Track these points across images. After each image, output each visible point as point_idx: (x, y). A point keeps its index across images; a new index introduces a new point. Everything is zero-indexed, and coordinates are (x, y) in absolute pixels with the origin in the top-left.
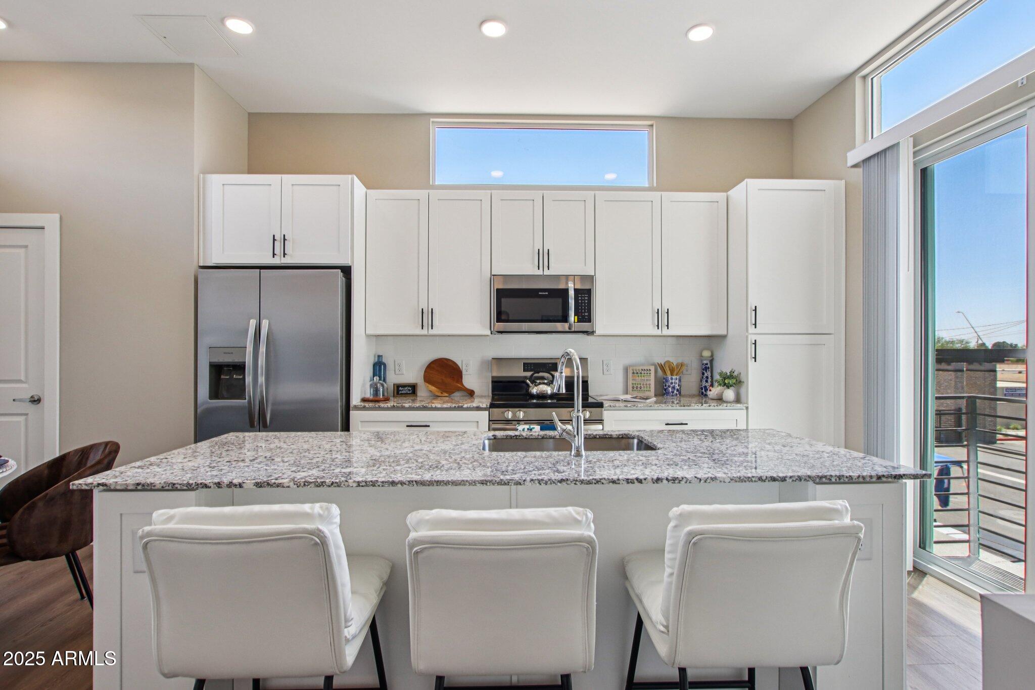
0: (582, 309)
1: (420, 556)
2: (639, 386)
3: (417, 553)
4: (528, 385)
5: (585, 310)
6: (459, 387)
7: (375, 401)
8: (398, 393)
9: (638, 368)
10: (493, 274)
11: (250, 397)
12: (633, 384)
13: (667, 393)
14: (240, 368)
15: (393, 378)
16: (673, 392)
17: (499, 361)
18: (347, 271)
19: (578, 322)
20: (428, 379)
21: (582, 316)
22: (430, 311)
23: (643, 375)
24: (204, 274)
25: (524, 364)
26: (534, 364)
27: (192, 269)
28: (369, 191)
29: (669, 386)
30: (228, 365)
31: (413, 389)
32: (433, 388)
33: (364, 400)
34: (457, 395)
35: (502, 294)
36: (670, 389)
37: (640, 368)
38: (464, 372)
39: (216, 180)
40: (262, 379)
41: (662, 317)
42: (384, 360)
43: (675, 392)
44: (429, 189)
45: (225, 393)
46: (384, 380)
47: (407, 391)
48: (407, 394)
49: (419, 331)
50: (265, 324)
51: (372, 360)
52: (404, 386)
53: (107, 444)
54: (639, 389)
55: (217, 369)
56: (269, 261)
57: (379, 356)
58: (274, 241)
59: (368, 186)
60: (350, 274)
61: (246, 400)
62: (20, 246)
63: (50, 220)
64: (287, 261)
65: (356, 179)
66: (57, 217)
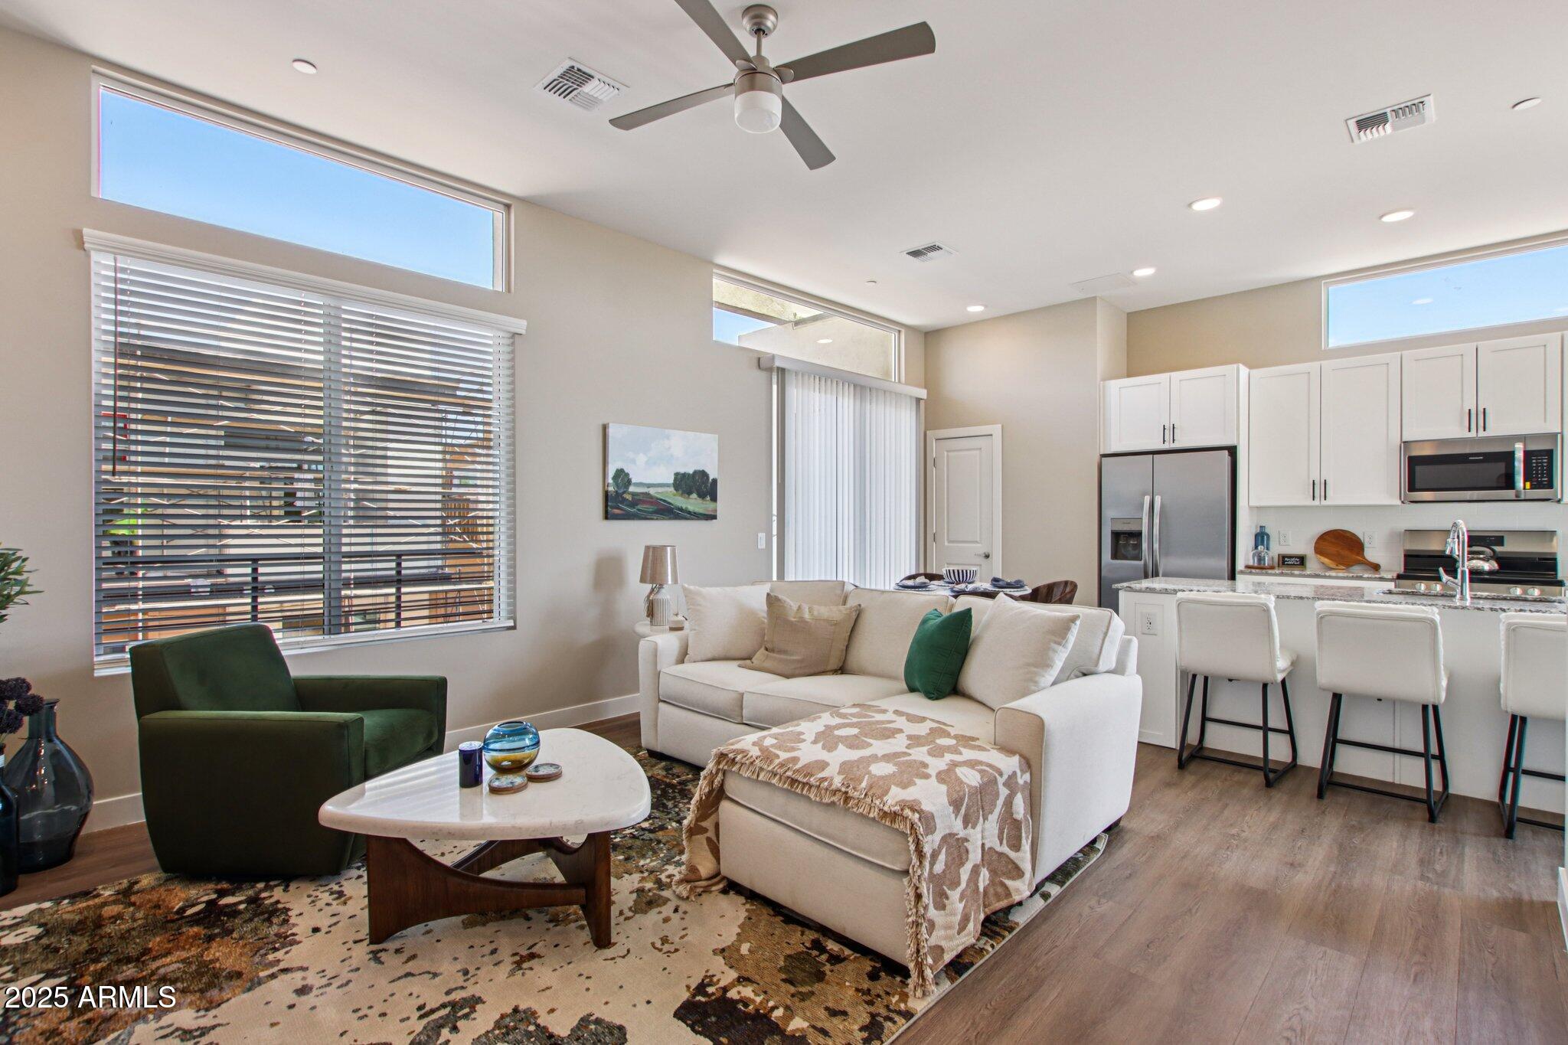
0: (1538, 474)
1: (1323, 620)
3: (1321, 618)
5: (1542, 474)
6: (1359, 560)
7: (1260, 567)
8: (1283, 563)
10: (1404, 440)
11: (1146, 560)
14: (1138, 535)
15: (1276, 549)
17: (1412, 533)
18: (1232, 451)
19: (1532, 488)
20: (1319, 550)
21: (1538, 481)
22: (1323, 482)
24: (1105, 461)
27: (1097, 458)
28: (1254, 372)
30: (1127, 533)
31: (1302, 561)
32: (1326, 560)
33: (1248, 567)
34: (1357, 570)
35: (1415, 464)
38: (1366, 545)
39: (1114, 385)
40: (1156, 545)
42: (1267, 531)
44: (1320, 360)
45: (1124, 556)
46: (1268, 549)
47: (1293, 563)
48: (1294, 564)
49: (1309, 502)
50: (1158, 500)
51: (1255, 530)
52: (1290, 557)
53: (1066, 583)
55: (1116, 535)
56: (1161, 446)
57: (1261, 526)
58: (1164, 429)
59: (1251, 367)
60: (1236, 453)
61: (1142, 562)
62: (977, 449)
63: (996, 430)
64: (1177, 445)
65: (1241, 365)
66: (1000, 425)
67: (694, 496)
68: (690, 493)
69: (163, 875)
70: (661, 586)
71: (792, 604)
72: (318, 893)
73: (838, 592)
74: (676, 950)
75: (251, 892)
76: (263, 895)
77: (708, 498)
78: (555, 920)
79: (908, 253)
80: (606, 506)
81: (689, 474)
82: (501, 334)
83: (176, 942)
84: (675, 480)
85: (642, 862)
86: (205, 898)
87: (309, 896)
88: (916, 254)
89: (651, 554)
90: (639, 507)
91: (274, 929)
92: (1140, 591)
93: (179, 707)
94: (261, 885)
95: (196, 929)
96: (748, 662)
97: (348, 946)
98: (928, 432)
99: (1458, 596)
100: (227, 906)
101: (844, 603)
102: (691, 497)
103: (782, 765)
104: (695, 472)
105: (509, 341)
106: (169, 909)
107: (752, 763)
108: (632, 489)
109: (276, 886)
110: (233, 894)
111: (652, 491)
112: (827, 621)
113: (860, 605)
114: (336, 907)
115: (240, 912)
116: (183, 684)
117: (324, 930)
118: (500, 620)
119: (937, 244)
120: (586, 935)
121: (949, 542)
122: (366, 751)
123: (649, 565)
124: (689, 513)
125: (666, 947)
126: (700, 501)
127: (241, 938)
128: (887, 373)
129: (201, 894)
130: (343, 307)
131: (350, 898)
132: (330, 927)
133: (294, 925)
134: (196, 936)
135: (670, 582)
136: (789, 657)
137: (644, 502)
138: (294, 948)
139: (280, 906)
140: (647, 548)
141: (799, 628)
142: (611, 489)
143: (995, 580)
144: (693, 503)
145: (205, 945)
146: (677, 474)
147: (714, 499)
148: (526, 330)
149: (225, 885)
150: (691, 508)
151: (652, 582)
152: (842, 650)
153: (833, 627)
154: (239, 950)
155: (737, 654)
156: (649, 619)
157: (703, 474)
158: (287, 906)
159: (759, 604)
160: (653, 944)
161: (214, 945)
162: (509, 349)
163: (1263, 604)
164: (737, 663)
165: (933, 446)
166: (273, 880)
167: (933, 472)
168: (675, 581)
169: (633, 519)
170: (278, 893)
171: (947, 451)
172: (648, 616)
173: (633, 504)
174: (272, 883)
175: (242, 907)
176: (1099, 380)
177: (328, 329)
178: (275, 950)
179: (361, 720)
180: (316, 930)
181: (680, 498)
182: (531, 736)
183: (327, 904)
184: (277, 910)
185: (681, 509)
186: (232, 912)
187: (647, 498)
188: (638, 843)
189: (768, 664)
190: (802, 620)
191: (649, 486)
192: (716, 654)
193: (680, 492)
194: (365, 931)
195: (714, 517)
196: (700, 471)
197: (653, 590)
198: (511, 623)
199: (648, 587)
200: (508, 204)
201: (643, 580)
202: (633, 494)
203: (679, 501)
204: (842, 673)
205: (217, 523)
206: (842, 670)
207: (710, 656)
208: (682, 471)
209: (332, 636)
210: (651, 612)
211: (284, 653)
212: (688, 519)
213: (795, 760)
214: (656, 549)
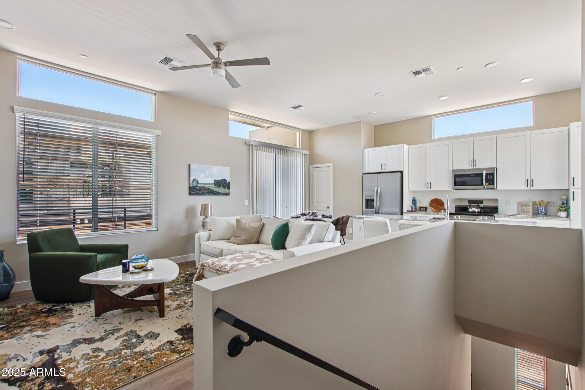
0: (489, 180)
2: (524, 210)
3: (400, 225)
4: (468, 209)
5: (491, 180)
6: (442, 208)
7: (411, 211)
8: (420, 210)
9: (523, 203)
10: (453, 169)
12: (521, 210)
13: (538, 214)
14: (373, 200)
15: (419, 205)
16: (541, 214)
17: (459, 199)
18: (401, 172)
19: (488, 185)
20: (431, 205)
21: (490, 183)
22: (429, 183)
23: (526, 206)
24: (364, 175)
25: (468, 201)
26: (473, 201)
27: (361, 174)
29: (539, 211)
30: (370, 200)
31: (426, 209)
32: (433, 209)
33: (408, 211)
34: (440, 211)
35: (455, 176)
36: (539, 212)
37: (525, 203)
38: (445, 204)
39: (366, 150)
40: (378, 204)
41: (530, 182)
42: (416, 199)
43: (542, 213)
44: (429, 143)
45: (369, 207)
46: (416, 205)
47: (423, 209)
49: (426, 190)
50: (379, 188)
51: (412, 199)
52: (423, 207)
54: (524, 212)
55: (367, 201)
56: (380, 171)
57: (414, 198)
58: (381, 165)
59: (409, 145)
60: (403, 173)
61: (374, 210)
62: (325, 171)
63: (331, 165)
64: (385, 171)
65: (404, 144)
66: (332, 163)
67: (221, 187)
68: (220, 186)
69: (36, 302)
70: (207, 217)
71: (244, 222)
72: (82, 306)
73: (259, 218)
74: (182, 318)
75: (62, 306)
76: (66, 306)
77: (227, 188)
78: (150, 311)
79: (292, 108)
80: (190, 191)
81: (220, 180)
82: (153, 135)
83: (38, 317)
84: (215, 182)
85: (182, 298)
86: (49, 307)
87: (80, 307)
88: (295, 108)
89: (203, 206)
90: (201, 191)
91: (68, 314)
92: (358, 218)
93: (41, 251)
94: (66, 304)
95: (44, 314)
96: (228, 240)
97: (88, 318)
98: (310, 165)
99: (446, 219)
100: (55, 309)
101: (261, 222)
102: (220, 188)
103: (216, 266)
104: (222, 180)
105: (155, 138)
106: (37, 310)
107: (209, 266)
108: (199, 185)
109: (70, 304)
110: (57, 306)
111: (206, 186)
112: (253, 227)
113: (264, 222)
114: (87, 309)
115: (58, 310)
116: (43, 245)
117: (82, 314)
118: (153, 227)
119: (300, 105)
120: (158, 314)
121: (317, 203)
122: (98, 264)
123: (203, 210)
124: (220, 193)
125: (180, 317)
126: (223, 189)
127: (58, 316)
128: (295, 145)
129: (48, 306)
130: (99, 128)
131: (92, 307)
132: (84, 313)
133: (74, 313)
134: (44, 316)
135: (210, 216)
136: (240, 239)
137: (203, 189)
138: (73, 318)
139: (71, 309)
140: (202, 205)
141: (244, 229)
142: (191, 185)
143: (323, 215)
144: (221, 190)
145: (47, 318)
146: (215, 180)
147: (229, 188)
148: (161, 134)
149: (55, 304)
150: (220, 192)
151: (204, 215)
152: (257, 237)
153: (255, 229)
154: (56, 319)
155: (227, 238)
156: (203, 228)
157: (225, 180)
158: (73, 309)
159: (234, 222)
160: (176, 317)
161: (49, 318)
162: (156, 140)
163: (385, 221)
164: (225, 241)
165: (311, 170)
166: (70, 303)
167: (311, 179)
168: (212, 215)
169: (199, 195)
170: (71, 306)
171: (316, 172)
172: (202, 227)
173: (200, 190)
174: (69, 304)
175: (59, 309)
176: (362, 148)
177: (94, 135)
178: (67, 319)
179: (96, 256)
180: (80, 314)
181: (216, 188)
182: (145, 259)
183: (85, 308)
184: (70, 310)
185: (217, 192)
186: (56, 310)
187: (204, 188)
188: (184, 293)
189: (234, 241)
190: (246, 227)
191: (205, 184)
192: (220, 238)
193: (216, 186)
194: (94, 314)
195: (229, 194)
196: (223, 179)
197: (204, 218)
198: (156, 229)
199: (203, 217)
200: (155, 93)
201: (201, 215)
202: (199, 187)
203: (216, 189)
204: (257, 244)
205: (67, 197)
206: (258, 242)
207: (217, 239)
208: (217, 179)
209: (95, 232)
210: (203, 226)
211: (77, 238)
212: (219, 195)
213: (220, 264)
214: (205, 205)
